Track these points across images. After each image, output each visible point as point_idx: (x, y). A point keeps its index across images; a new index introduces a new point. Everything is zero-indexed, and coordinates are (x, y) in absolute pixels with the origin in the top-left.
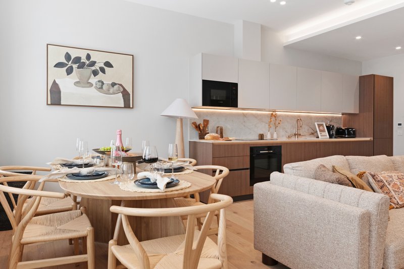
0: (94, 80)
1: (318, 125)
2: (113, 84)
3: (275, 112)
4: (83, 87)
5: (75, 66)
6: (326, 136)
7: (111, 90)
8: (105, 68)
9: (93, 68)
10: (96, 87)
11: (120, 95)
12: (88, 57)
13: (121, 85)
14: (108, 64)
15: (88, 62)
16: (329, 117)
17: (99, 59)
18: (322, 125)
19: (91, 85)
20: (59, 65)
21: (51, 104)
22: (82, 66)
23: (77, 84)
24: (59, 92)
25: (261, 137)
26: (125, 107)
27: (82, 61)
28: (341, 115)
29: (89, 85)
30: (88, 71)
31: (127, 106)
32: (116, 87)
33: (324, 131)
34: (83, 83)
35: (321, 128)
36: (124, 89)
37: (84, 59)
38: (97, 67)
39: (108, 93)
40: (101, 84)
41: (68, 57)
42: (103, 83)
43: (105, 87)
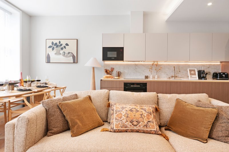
0: (61, 52)
1: (190, 70)
2: (69, 53)
3: (157, 62)
4: (58, 55)
5: (55, 47)
6: (196, 78)
7: (68, 55)
8: (66, 46)
9: (61, 47)
10: (62, 55)
11: (72, 57)
12: (60, 42)
13: (72, 53)
14: (67, 45)
15: (59, 45)
16: (206, 64)
17: (64, 43)
18: (194, 70)
19: (60, 54)
20: (50, 47)
21: (47, 63)
22: (57, 46)
23: (56, 54)
24: (50, 58)
25: (147, 77)
26: (73, 63)
27: (57, 44)
28: (220, 63)
29: (59, 54)
30: (59, 48)
31: (74, 62)
32: (70, 54)
33: (195, 74)
34: (58, 53)
35: (193, 72)
36: (73, 55)
37: (58, 44)
38: (63, 46)
39: (67, 57)
40: (64, 53)
41: (53, 43)
42: (65, 53)
43: (66, 54)
